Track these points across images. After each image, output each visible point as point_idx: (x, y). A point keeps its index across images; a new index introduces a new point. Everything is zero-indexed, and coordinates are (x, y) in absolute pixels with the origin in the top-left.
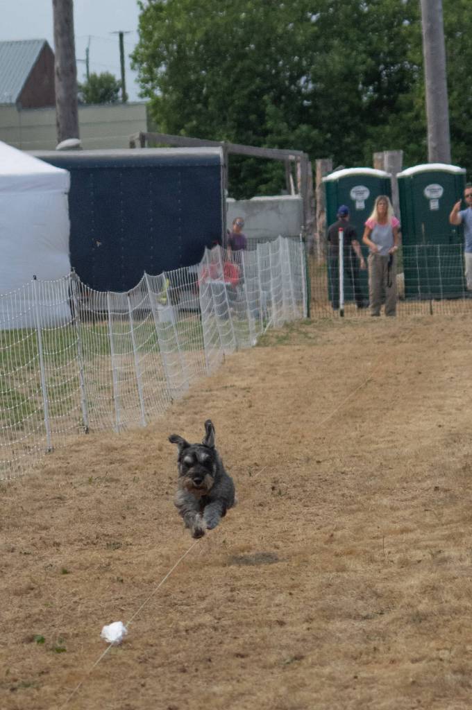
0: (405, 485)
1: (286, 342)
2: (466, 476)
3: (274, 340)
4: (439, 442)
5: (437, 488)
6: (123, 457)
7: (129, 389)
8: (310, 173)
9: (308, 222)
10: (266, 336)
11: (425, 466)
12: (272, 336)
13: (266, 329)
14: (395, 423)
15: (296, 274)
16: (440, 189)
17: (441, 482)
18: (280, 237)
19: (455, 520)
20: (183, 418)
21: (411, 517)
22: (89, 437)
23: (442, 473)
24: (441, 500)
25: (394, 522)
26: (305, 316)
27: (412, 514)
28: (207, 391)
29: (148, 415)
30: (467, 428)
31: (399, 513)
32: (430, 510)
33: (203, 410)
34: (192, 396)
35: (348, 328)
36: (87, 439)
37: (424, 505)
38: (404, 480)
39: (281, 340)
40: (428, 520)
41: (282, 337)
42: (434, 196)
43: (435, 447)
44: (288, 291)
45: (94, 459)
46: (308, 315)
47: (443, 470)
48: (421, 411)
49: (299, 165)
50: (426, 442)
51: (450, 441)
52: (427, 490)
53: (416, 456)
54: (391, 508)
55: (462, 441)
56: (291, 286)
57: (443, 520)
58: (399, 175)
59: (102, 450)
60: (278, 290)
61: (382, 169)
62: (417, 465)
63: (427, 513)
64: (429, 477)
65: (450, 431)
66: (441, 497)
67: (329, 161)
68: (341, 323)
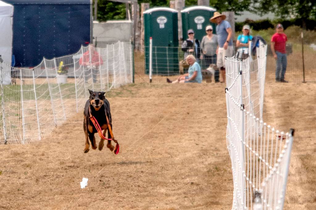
0: (174, 181)
1: (120, 95)
2: (209, 176)
3: (114, 94)
4: (196, 154)
5: (192, 183)
6: (22, 159)
7: (35, 119)
8: (138, 10)
9: (137, 34)
10: (110, 92)
11: (187, 169)
12: (113, 92)
13: (110, 88)
14: (173, 142)
15: (128, 60)
16: (203, 19)
17: (195, 179)
18: (119, 41)
19: (202, 204)
20: (61, 135)
21: (176, 201)
22: (6, 146)
23: (196, 174)
24: (194, 190)
25: (167, 204)
26: (132, 82)
27: (177, 199)
28: (76, 121)
29: (42, 133)
30: (211, 146)
31: (170, 198)
32: (188, 197)
33: (72, 131)
34: (67, 124)
35: (153, 89)
36: (5, 147)
37: (185, 193)
38: (175, 177)
39: (118, 94)
40: (186, 203)
41: (118, 92)
42: (199, 22)
43: (193, 157)
44: (123, 69)
45: (6, 160)
46: (134, 81)
47: (197, 172)
48: (188, 135)
49: (133, 6)
50: (188, 155)
51: (202, 154)
52: (187, 184)
53: (182, 163)
54: (166, 195)
55: (208, 154)
56: (125, 66)
57: (195, 204)
58: (182, 11)
59: (11, 154)
60: (117, 69)
61: (174, 8)
62: (182, 169)
63: (186, 199)
64: (188, 176)
65: (202, 148)
66: (194, 189)
67: (148, 4)
68: (150, 86)
